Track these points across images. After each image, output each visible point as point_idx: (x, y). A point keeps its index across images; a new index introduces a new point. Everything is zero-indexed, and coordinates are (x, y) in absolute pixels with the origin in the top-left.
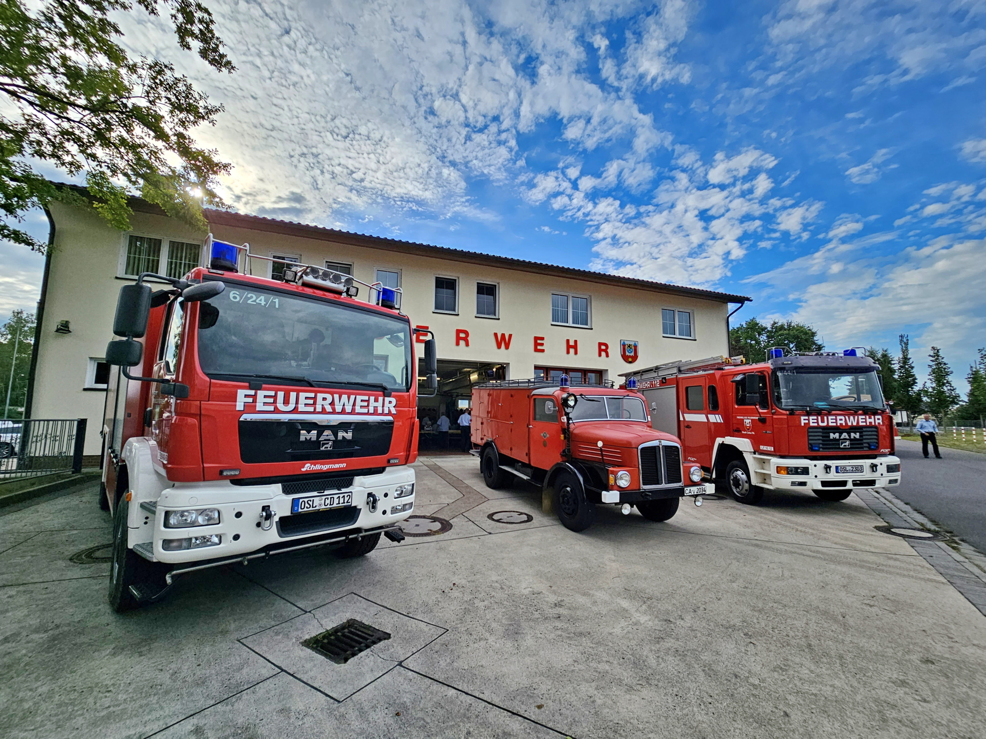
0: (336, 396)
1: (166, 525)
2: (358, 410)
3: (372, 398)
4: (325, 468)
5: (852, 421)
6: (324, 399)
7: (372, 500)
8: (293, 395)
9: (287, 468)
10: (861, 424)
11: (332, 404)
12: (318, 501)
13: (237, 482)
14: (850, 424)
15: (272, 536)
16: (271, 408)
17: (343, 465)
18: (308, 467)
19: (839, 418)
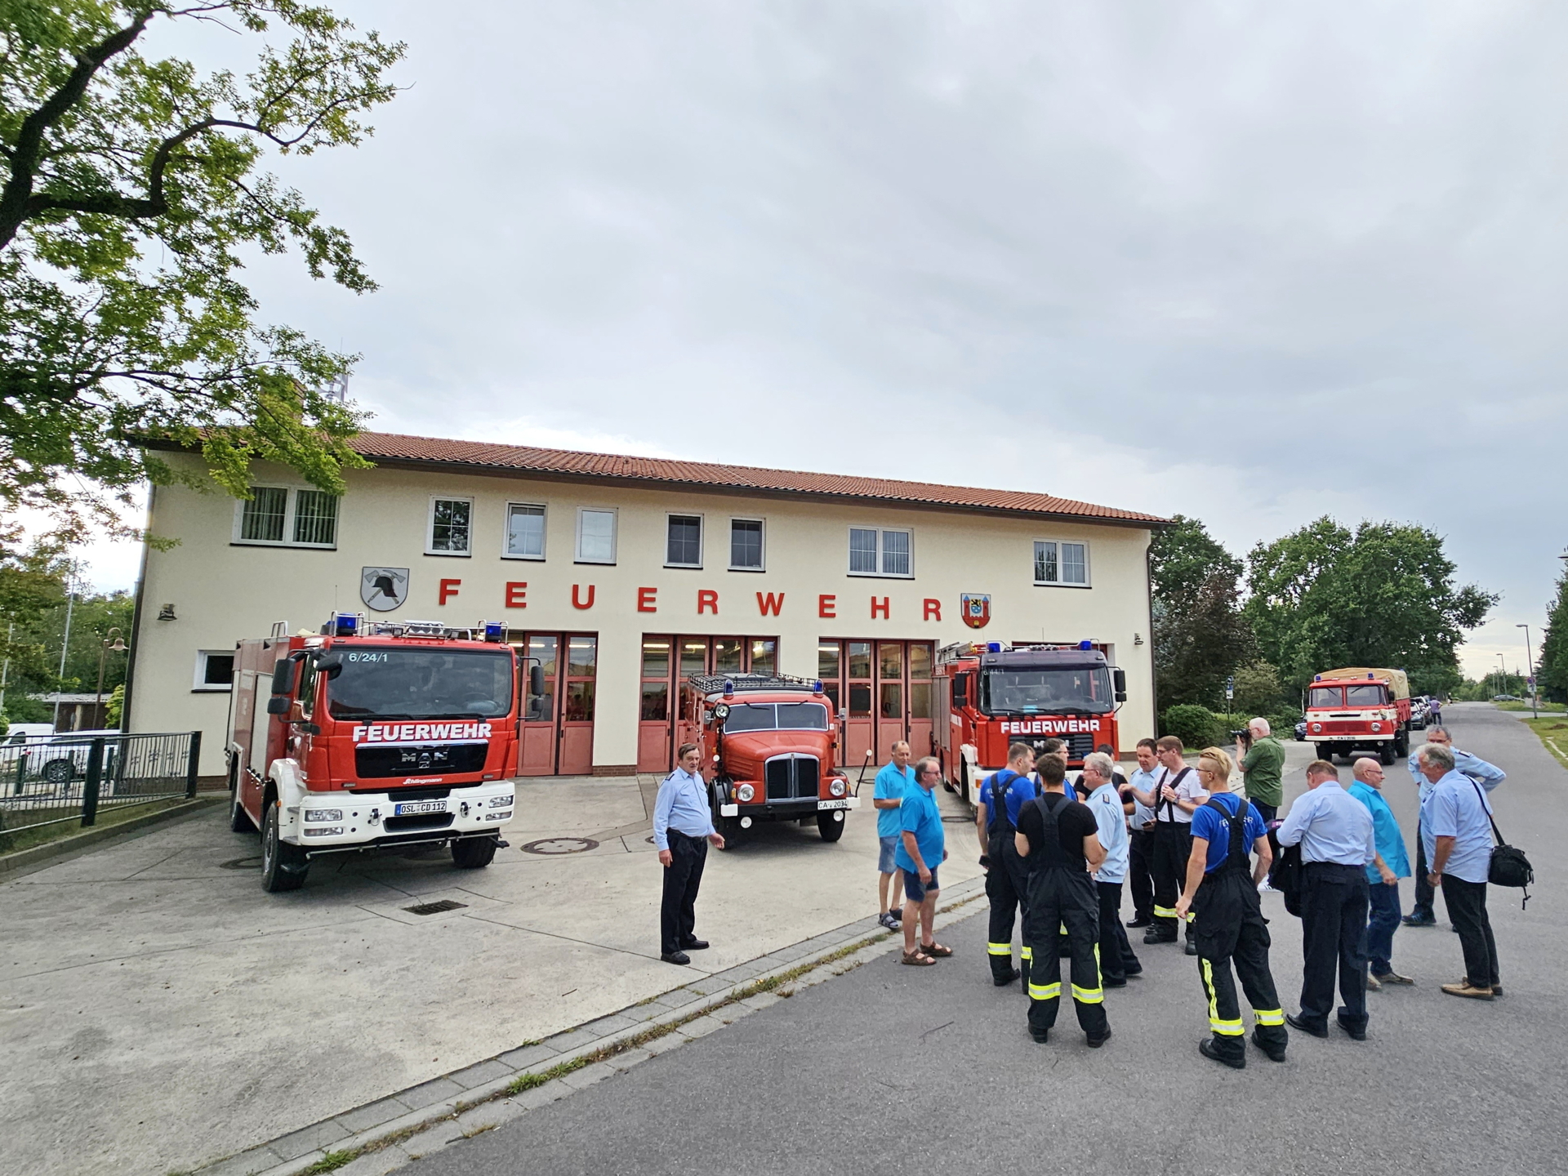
0: (433, 727)
1: (307, 820)
2: (453, 735)
3: (467, 726)
4: (423, 782)
5: (1061, 727)
6: (422, 730)
7: (465, 809)
8: (396, 728)
9: (393, 782)
10: (1071, 730)
11: (430, 732)
12: (416, 807)
13: (354, 792)
14: (1057, 730)
15: (380, 831)
16: (380, 739)
17: (440, 780)
18: (409, 781)
19: (1045, 723)
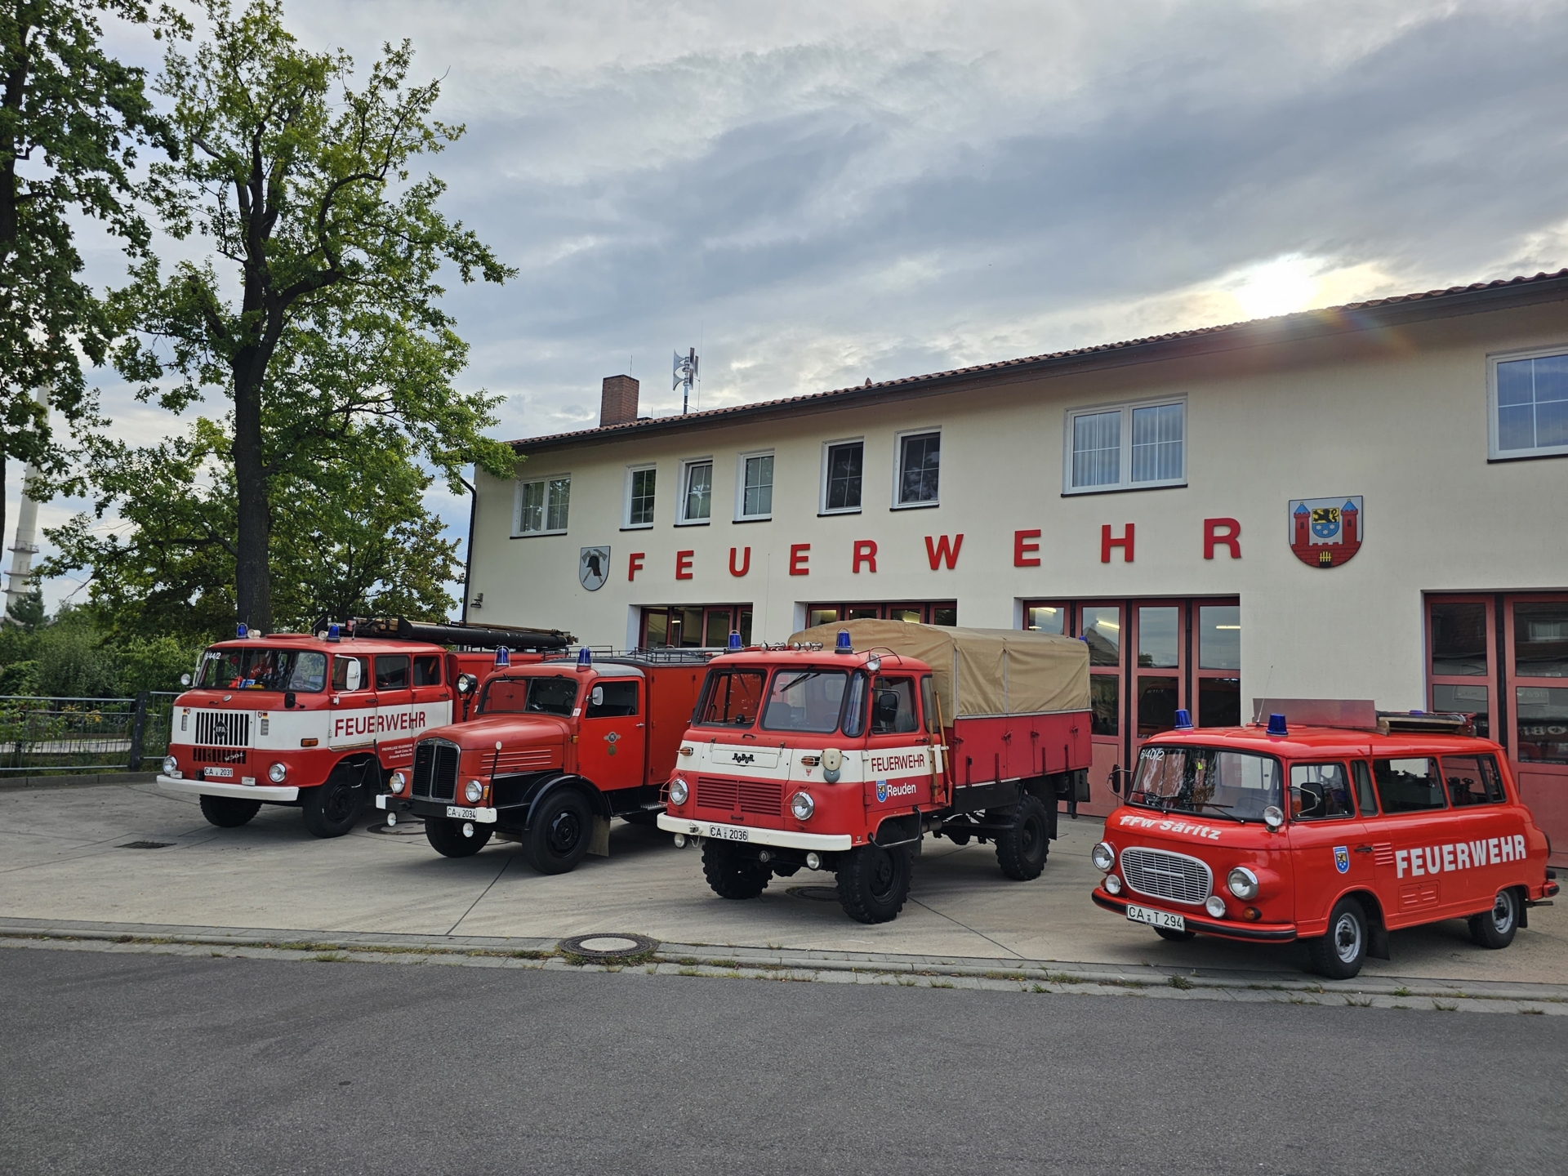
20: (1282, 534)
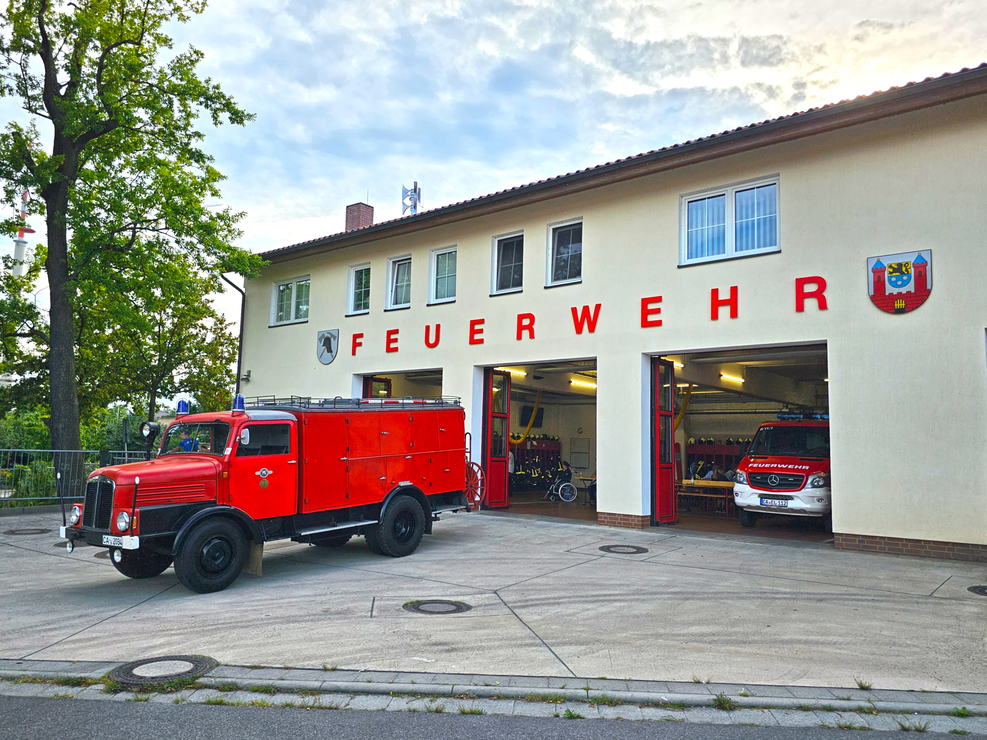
20: (863, 286)
